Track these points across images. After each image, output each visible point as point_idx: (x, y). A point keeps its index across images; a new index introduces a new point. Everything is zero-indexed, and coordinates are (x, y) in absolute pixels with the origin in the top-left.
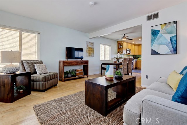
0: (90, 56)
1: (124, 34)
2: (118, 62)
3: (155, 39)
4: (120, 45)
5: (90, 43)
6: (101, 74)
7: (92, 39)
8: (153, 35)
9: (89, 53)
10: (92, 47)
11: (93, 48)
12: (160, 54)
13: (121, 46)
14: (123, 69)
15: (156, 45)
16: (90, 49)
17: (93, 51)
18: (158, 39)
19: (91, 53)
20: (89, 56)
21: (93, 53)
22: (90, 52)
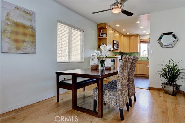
0: (18, 48)
2: (102, 66)
4: (102, 33)
5: (16, 8)
6: (58, 100)
9: (16, 41)
10: (28, 23)
11: (33, 29)
13: (104, 34)
14: (119, 92)
16: (21, 30)
17: (33, 36)
19: (24, 41)
20: (14, 50)
21: (34, 42)
22: (21, 37)
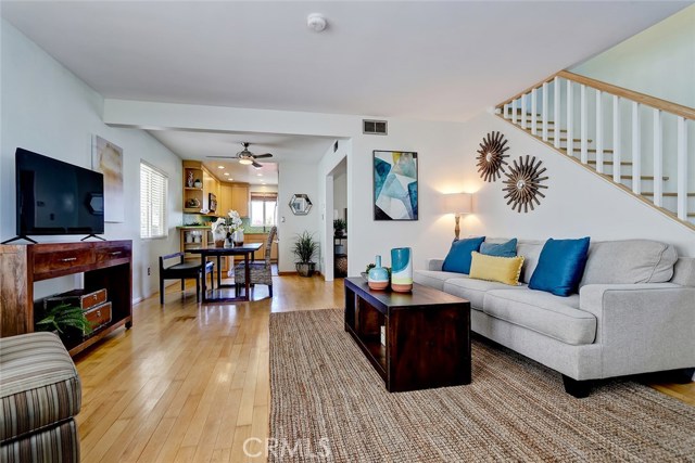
1: (246, 145)
3: (383, 182)
4: (192, 178)
5: (108, 146)
7: (112, 129)
8: (379, 172)
10: (116, 170)
12: (390, 219)
13: (198, 181)
15: (385, 198)
18: (388, 185)
